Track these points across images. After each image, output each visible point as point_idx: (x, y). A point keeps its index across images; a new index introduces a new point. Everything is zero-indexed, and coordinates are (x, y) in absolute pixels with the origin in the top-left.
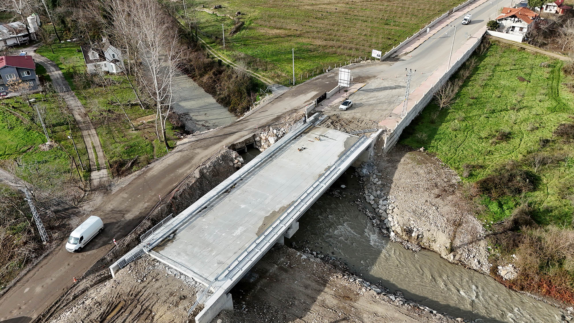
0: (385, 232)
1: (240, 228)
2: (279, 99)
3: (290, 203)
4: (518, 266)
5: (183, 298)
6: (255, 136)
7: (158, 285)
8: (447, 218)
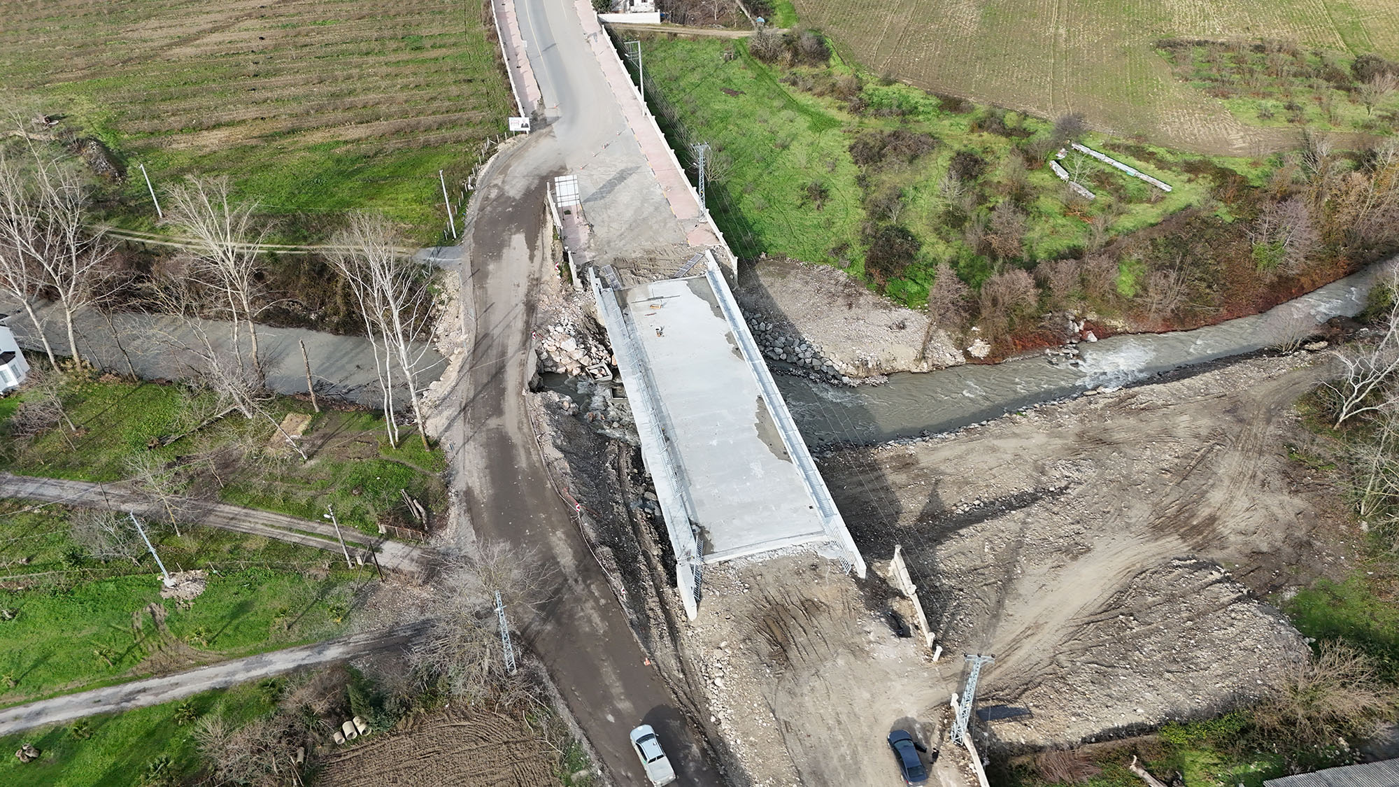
0: (836, 382)
1: (752, 465)
2: (478, 274)
3: (756, 404)
4: (983, 337)
5: (814, 567)
6: (539, 354)
7: (770, 578)
8: (886, 325)
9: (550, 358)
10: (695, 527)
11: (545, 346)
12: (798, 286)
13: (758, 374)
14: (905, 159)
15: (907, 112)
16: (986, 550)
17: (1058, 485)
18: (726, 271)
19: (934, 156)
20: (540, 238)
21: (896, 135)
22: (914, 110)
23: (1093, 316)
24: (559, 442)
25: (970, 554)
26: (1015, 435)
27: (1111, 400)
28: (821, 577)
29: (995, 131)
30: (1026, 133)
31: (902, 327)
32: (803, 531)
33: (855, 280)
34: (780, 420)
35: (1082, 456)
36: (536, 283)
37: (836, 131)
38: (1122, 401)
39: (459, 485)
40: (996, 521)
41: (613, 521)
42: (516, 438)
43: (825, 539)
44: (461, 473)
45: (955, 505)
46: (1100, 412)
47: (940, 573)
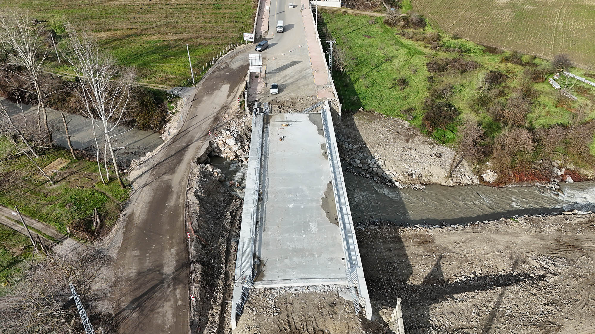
0: (390, 184)
1: (311, 224)
2: (196, 100)
3: (327, 186)
4: (493, 169)
5: (333, 304)
6: (211, 144)
7: (297, 307)
8: (429, 154)
9: (218, 147)
10: (256, 260)
11: (217, 140)
12: (378, 127)
13: (334, 168)
14: (458, 71)
15: (463, 51)
16: (473, 314)
17: (537, 273)
18: (334, 113)
19: (476, 72)
20: (237, 88)
21: (455, 60)
22: (468, 51)
23: (571, 166)
24: (199, 193)
25: (459, 315)
26: (508, 233)
27: (582, 220)
28: (336, 314)
29: (516, 63)
30: (535, 65)
31: (440, 156)
32: (332, 275)
33: (414, 128)
34: (339, 198)
35: (558, 255)
36: (226, 107)
37: (421, 56)
38: (590, 221)
39: (128, 211)
40: (484, 293)
41: (216, 248)
42: (175, 188)
43: (347, 284)
44: (133, 203)
45: (455, 275)
46: (573, 226)
47: (432, 327)
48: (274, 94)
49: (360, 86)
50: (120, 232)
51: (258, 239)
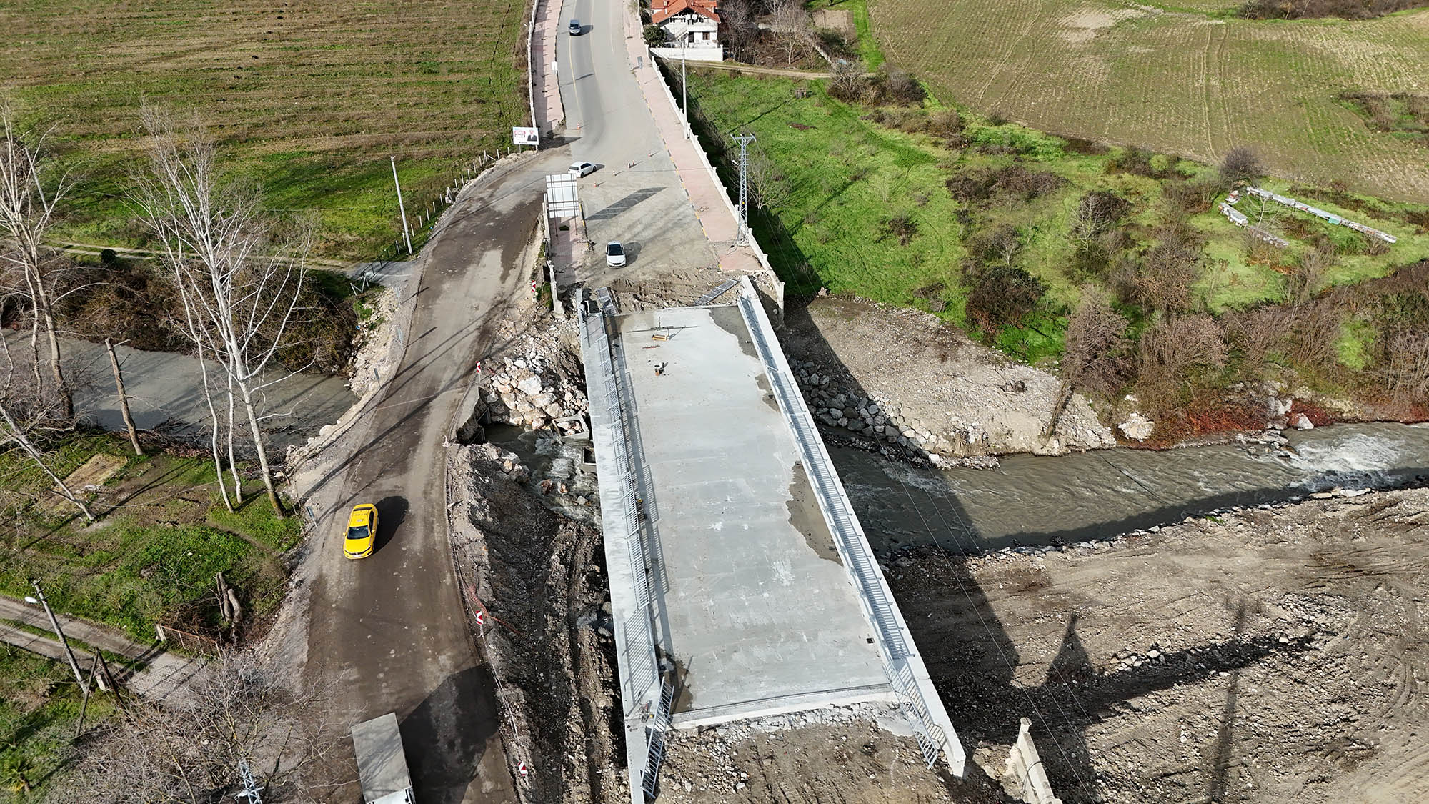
0: (920, 460)
1: (776, 565)
2: (426, 292)
3: (792, 474)
4: (1143, 410)
5: (870, 750)
6: (483, 394)
7: (787, 764)
8: (997, 386)
9: (500, 401)
10: (664, 661)
11: (496, 384)
12: (869, 330)
13: (799, 430)
14: (1018, 196)
15: (1023, 150)
16: (1183, 740)
17: (1291, 633)
18: (767, 303)
19: (1059, 196)
20: (521, 256)
21: (1008, 172)
22: (1030, 149)
23: (1304, 393)
24: (480, 515)
25: (1153, 745)
26: (1208, 551)
27: (1357, 508)
28: (882, 770)
29: (1138, 172)
30: (1182, 175)
31: (1021, 388)
32: (854, 681)
33: (952, 327)
34: (828, 498)
35: (1325, 590)
36: (502, 305)
37: (930, 167)
38: (1374, 510)
39: (307, 571)
40: (1194, 689)
41: (543, 646)
42: (417, 507)
43: (892, 698)
44: (315, 555)
45: (1115, 656)
46: (1342, 524)
47: (1101, 777)
48: (617, 267)
49: (808, 239)
50: (299, 626)
51: (656, 612)
